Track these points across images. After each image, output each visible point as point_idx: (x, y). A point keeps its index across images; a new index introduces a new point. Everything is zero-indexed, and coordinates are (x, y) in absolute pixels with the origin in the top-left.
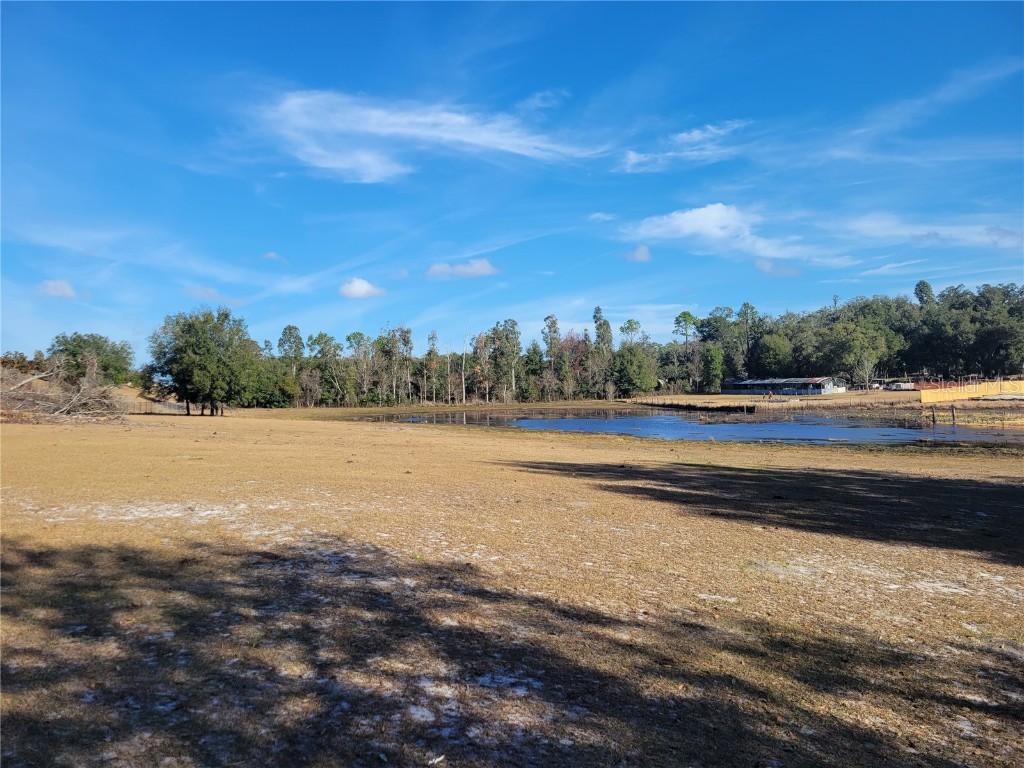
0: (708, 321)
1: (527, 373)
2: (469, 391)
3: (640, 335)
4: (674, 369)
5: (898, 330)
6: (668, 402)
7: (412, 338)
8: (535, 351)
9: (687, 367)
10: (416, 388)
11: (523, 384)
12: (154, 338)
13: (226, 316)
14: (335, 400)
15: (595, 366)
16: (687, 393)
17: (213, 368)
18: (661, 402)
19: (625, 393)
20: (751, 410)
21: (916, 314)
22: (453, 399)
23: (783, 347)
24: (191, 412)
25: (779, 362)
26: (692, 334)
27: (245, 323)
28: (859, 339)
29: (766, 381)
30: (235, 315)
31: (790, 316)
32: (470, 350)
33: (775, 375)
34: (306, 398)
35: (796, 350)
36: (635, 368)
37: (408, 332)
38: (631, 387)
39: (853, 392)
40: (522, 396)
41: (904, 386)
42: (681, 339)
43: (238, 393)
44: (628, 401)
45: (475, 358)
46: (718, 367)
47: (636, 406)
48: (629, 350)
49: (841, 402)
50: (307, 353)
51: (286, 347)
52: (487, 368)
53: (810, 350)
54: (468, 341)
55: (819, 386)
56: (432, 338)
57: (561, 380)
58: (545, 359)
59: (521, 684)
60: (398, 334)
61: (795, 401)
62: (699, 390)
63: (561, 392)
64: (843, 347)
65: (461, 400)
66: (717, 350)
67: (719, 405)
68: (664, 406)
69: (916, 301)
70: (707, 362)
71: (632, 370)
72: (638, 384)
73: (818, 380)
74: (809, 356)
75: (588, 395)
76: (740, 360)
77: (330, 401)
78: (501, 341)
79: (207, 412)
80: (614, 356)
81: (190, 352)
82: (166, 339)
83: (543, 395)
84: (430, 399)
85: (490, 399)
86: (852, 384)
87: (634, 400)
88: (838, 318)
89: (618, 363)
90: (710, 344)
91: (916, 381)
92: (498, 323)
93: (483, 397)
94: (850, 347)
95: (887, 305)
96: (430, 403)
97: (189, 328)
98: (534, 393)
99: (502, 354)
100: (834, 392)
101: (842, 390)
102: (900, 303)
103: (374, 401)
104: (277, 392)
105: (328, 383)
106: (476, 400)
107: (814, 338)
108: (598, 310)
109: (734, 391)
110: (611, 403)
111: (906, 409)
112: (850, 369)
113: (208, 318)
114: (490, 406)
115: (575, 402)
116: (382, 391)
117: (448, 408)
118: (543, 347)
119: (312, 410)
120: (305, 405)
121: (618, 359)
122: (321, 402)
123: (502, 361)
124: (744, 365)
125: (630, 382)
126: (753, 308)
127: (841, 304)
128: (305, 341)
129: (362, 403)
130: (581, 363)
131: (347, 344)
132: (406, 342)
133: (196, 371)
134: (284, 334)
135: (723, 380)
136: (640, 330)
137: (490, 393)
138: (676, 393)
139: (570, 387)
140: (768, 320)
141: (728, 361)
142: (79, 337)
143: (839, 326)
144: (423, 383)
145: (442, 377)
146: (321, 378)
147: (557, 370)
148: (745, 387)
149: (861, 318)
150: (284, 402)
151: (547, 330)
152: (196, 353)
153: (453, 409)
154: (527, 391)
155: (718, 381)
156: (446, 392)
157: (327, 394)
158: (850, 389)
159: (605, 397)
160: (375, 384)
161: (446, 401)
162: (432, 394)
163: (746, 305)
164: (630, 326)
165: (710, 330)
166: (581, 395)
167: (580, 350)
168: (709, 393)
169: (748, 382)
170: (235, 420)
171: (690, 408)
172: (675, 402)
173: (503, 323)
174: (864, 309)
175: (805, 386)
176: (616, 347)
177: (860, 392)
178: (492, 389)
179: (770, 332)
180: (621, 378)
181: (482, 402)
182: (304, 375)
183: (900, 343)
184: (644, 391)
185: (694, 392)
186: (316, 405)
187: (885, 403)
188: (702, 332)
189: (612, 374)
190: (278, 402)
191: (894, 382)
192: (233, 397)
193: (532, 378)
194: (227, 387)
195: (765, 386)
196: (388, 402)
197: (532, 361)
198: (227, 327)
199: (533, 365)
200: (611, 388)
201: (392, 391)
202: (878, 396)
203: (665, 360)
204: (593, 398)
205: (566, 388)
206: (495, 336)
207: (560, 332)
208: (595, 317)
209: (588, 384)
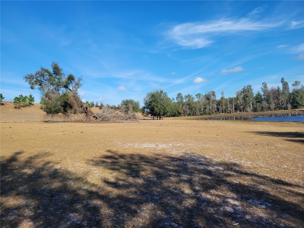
1: (256, 102)
2: (236, 109)
3: (301, 86)
7: (216, 94)
8: (259, 94)
10: (218, 109)
11: (255, 106)
12: (145, 99)
13: (162, 92)
14: (193, 114)
15: (283, 99)
17: (159, 106)
19: (296, 107)
22: (230, 112)
24: (155, 119)
27: (167, 93)
30: (164, 91)
32: (235, 96)
34: (185, 114)
36: (299, 98)
37: (214, 92)
38: (298, 105)
40: (255, 110)
43: (166, 113)
44: (297, 110)
45: (237, 99)
48: (297, 92)
50: (184, 101)
51: (179, 99)
52: (242, 101)
54: (235, 93)
56: (222, 93)
57: (269, 104)
58: (263, 97)
59: (264, 204)
60: (211, 93)
63: (269, 108)
65: (233, 112)
71: (298, 99)
72: (301, 104)
75: (280, 108)
77: (192, 114)
78: (246, 93)
79: (159, 118)
80: (290, 94)
81: (153, 103)
82: (147, 99)
83: (262, 109)
84: (222, 112)
85: (243, 112)
87: (299, 109)
89: (292, 97)
92: (244, 87)
93: (241, 111)
96: (223, 114)
97: (153, 96)
98: (259, 109)
99: (247, 97)
103: (205, 114)
104: (177, 112)
105: (191, 109)
106: (238, 112)
108: (283, 79)
110: (290, 111)
113: (158, 92)
114: (244, 114)
115: (275, 111)
116: (207, 110)
117: (229, 115)
118: (262, 93)
119: (187, 117)
120: (184, 116)
121: (292, 95)
122: (189, 115)
123: (247, 99)
125: (297, 103)
128: (184, 97)
129: (201, 115)
130: (277, 98)
131: (196, 97)
132: (214, 95)
133: (155, 107)
134: (178, 95)
136: (301, 84)
137: (243, 110)
139: (273, 106)
142: (127, 100)
144: (220, 107)
145: (226, 105)
146: (189, 108)
147: (268, 101)
150: (179, 115)
151: (263, 87)
152: (155, 103)
153: (230, 115)
154: (256, 108)
156: (228, 110)
157: (191, 112)
159: (287, 109)
160: (205, 108)
161: (228, 113)
162: (223, 111)
164: (296, 83)
166: (277, 109)
167: (276, 93)
170: (166, 120)
173: (246, 86)
176: (291, 91)
178: (243, 108)
180: (294, 102)
182: (184, 107)
186: (188, 115)
189: (290, 101)
190: (177, 115)
192: (165, 114)
193: (258, 104)
194: (163, 111)
196: (209, 114)
197: (258, 98)
198: (162, 95)
199: (259, 100)
200: (289, 106)
201: (210, 110)
204: (282, 109)
205: (271, 107)
206: (244, 91)
207: (268, 87)
208: (282, 81)
209: (280, 105)
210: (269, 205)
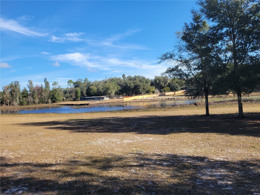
0: (76, 82)
1: (23, 97)
2: (2, 103)
3: (58, 86)
4: (68, 95)
5: (119, 85)
6: (66, 104)
8: (25, 90)
9: (71, 94)
11: (22, 101)
15: (45, 95)
16: (72, 101)
18: (64, 104)
19: (54, 102)
20: (88, 104)
21: (122, 81)
23: (95, 89)
25: (94, 93)
26: (72, 86)
28: (111, 87)
29: (91, 97)
31: (96, 81)
32: (2, 90)
33: (93, 96)
35: (98, 90)
36: (57, 95)
38: (56, 100)
39: (110, 99)
40: (21, 104)
41: (121, 97)
42: (70, 87)
44: (55, 104)
45: (4, 93)
46: (79, 94)
47: (57, 105)
49: (108, 101)
52: (8, 96)
53: (101, 89)
55: (103, 98)
57: (34, 99)
58: (29, 93)
61: (98, 102)
62: (75, 100)
63: (34, 102)
64: (108, 89)
66: (79, 90)
67: (80, 104)
68: (65, 105)
69: (122, 79)
70: (77, 93)
71: (56, 95)
72: (58, 99)
73: (103, 97)
74: (101, 91)
75: (43, 102)
76: (85, 92)
78: (13, 88)
80: (51, 92)
83: (28, 103)
85: (10, 105)
86: (110, 97)
87: (57, 103)
88: (107, 82)
89: (52, 94)
90: (77, 88)
91: (123, 96)
92: (12, 82)
93: (7, 105)
94: (109, 89)
95: (117, 79)
98: (25, 103)
99: (14, 91)
100: (106, 99)
101: (108, 99)
102: (119, 79)
106: (4, 106)
107: (102, 87)
108: (45, 79)
109: (83, 100)
110: (50, 105)
111: (121, 102)
112: (109, 94)
114: (10, 107)
115: (39, 105)
118: (28, 89)
123: (14, 94)
124: (86, 93)
125: (55, 98)
126: (87, 79)
127: (107, 79)
130: (40, 94)
135: (81, 97)
136: (58, 84)
137: (9, 104)
138: (68, 101)
139: (37, 100)
140: (91, 82)
141: (82, 92)
143: (107, 84)
147: (33, 96)
148: (86, 99)
149: (111, 82)
151: (29, 84)
155: (79, 98)
158: (110, 98)
159: (48, 103)
163: (86, 79)
164: (55, 84)
165: (77, 85)
166: (41, 103)
167: (40, 90)
168: (77, 101)
169: (87, 98)
171: (72, 105)
172: (68, 103)
173: (14, 82)
174: (112, 80)
175: (100, 98)
176: (51, 89)
177: (112, 99)
178: (10, 102)
179: (92, 85)
180: (53, 97)
181: (7, 106)
183: (119, 88)
184: (60, 101)
185: (73, 101)
187: (117, 101)
188: (75, 85)
189: (50, 97)
191: (119, 96)
193: (24, 98)
195: (91, 99)
197: (24, 93)
199: (25, 95)
200: (50, 101)
202: (115, 100)
203: (65, 92)
204: (44, 103)
205: (36, 101)
206: (11, 86)
207: (33, 85)
208: (45, 81)
209: (43, 100)
210: (26, 188)
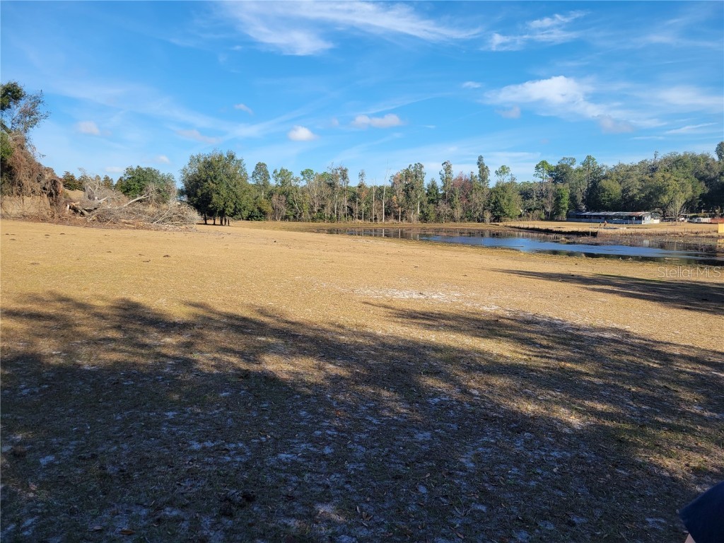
0: (557, 167)
1: (429, 203)
2: (387, 214)
3: (510, 177)
4: (533, 202)
5: (701, 179)
6: (531, 226)
7: (349, 174)
8: (433, 186)
9: (542, 201)
10: (351, 210)
11: (425, 210)
12: (184, 171)
13: (233, 157)
14: (295, 217)
15: (478, 199)
16: (542, 220)
17: (224, 192)
18: (526, 226)
19: (497, 219)
20: (594, 234)
21: (716, 167)
22: (376, 219)
23: (615, 189)
25: (611, 200)
26: (547, 179)
27: (244, 162)
28: (673, 185)
29: (602, 213)
31: (621, 166)
32: (389, 184)
33: (607, 209)
34: (275, 215)
35: (623, 191)
36: (505, 201)
37: (346, 170)
38: (502, 215)
39: (666, 224)
40: (424, 218)
41: (703, 220)
42: (538, 180)
43: (240, 210)
44: (501, 224)
45: (391, 191)
46: (565, 202)
47: (507, 228)
48: (502, 189)
49: (659, 230)
50: (272, 182)
51: (258, 178)
52: (401, 197)
53: (636, 191)
54: (388, 179)
55: (640, 218)
56: (361, 175)
57: (453, 208)
58: (440, 192)
60: (339, 172)
61: (623, 229)
62: (551, 217)
63: (452, 218)
64: (661, 190)
65: (381, 220)
66: (565, 189)
67: (570, 230)
68: (527, 229)
69: (716, 158)
70: (558, 199)
71: (503, 202)
72: (507, 212)
73: (640, 214)
74: (634, 196)
75: (471, 219)
76: (580, 198)
77: (292, 217)
78: (410, 181)
79: (218, 222)
81: (209, 181)
82: (191, 172)
83: (439, 218)
84: (360, 218)
85: (401, 220)
86: (665, 218)
87: (505, 223)
88: (656, 168)
89: (494, 197)
90: (560, 185)
91: (712, 217)
92: (410, 166)
93: (396, 218)
94: (665, 190)
95: (695, 159)
96: (360, 221)
97: (209, 165)
98: (433, 216)
99: (412, 188)
100: (651, 222)
101: (657, 221)
102: (705, 158)
103: (322, 218)
104: (256, 210)
105: (290, 205)
106: (392, 220)
107: (638, 183)
108: (481, 158)
109: (576, 220)
110: (488, 226)
111: (707, 237)
112: (664, 207)
113: (220, 158)
114: (403, 224)
115: (462, 224)
116: (327, 211)
117: (373, 225)
118: (439, 184)
119: (279, 223)
120: (274, 219)
121: (493, 193)
122: (286, 218)
123: (412, 193)
124: (583, 201)
125: (502, 211)
126: (594, 159)
127: (660, 157)
128: (271, 173)
129: (313, 220)
130: (467, 196)
131: (302, 178)
132: (344, 177)
133: (215, 196)
134: (257, 168)
135: (568, 211)
136: (510, 173)
137: (402, 216)
138: (533, 219)
139: (458, 212)
140: (604, 168)
141: (573, 198)
142: (141, 169)
143: (658, 175)
144: (356, 208)
145: (369, 203)
146: (286, 201)
147: (450, 201)
148: (585, 217)
149: (674, 169)
150: (261, 217)
151: (444, 172)
152: (213, 182)
153: (375, 226)
154: (428, 215)
155: (565, 212)
156: (371, 214)
157: (289, 212)
158: (662, 221)
159: (483, 221)
160: (323, 206)
161: (371, 220)
162: (361, 214)
163: (589, 157)
164: (503, 170)
165: (559, 174)
166: (466, 219)
167: (467, 187)
168: (557, 221)
169: (587, 213)
170: (238, 229)
171: (548, 231)
172: (536, 227)
173: (413, 166)
174: (677, 163)
175: (630, 217)
176: (492, 185)
177: (670, 223)
178: (403, 213)
179: (605, 178)
180: (496, 207)
181: (395, 221)
182: (274, 199)
183: (702, 188)
184: (511, 217)
185: (546, 220)
186: (282, 219)
187: (692, 233)
188: (551, 175)
189: (489, 205)
190: (257, 217)
191: (695, 217)
192: (235, 214)
193: (432, 206)
194: (233, 206)
195: (599, 217)
196: (331, 219)
197: (430, 193)
198: (233, 164)
199: (433, 197)
200: (488, 215)
201: (334, 212)
202: (683, 227)
203: (526, 194)
204: (474, 221)
205: (456, 214)
206: (407, 174)
207: (453, 173)
208: (478, 163)
209: (471, 211)
